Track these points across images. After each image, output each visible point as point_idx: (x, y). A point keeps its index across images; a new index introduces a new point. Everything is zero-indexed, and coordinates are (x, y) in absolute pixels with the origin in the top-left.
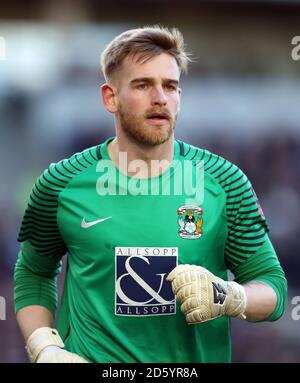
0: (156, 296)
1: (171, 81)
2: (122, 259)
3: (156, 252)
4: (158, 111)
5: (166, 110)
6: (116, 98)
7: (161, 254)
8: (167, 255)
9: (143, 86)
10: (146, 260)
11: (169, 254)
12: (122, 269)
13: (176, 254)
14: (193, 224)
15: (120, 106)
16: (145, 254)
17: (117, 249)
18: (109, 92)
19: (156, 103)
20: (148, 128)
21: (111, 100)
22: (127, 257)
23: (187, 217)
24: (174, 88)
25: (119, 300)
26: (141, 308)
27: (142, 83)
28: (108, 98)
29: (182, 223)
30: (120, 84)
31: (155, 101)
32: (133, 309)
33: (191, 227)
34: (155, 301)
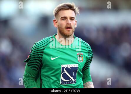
0: (72, 78)
1: (72, 17)
2: (63, 68)
3: (72, 66)
4: (69, 26)
5: (71, 26)
6: (57, 23)
7: (74, 66)
8: (75, 66)
9: (64, 19)
10: (70, 68)
11: (76, 66)
12: (63, 71)
13: (78, 66)
14: (81, 58)
15: (58, 25)
16: (69, 66)
17: (62, 65)
18: (55, 22)
19: (68, 24)
20: (66, 31)
21: (56, 24)
22: (65, 67)
23: (80, 56)
24: (73, 20)
25: (62, 80)
26: (68, 82)
27: (64, 18)
28: (55, 23)
29: (78, 58)
30: (58, 19)
31: (67, 23)
32: (65, 82)
33: (81, 59)
34: (72, 80)
